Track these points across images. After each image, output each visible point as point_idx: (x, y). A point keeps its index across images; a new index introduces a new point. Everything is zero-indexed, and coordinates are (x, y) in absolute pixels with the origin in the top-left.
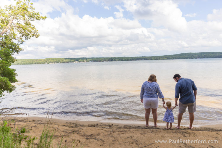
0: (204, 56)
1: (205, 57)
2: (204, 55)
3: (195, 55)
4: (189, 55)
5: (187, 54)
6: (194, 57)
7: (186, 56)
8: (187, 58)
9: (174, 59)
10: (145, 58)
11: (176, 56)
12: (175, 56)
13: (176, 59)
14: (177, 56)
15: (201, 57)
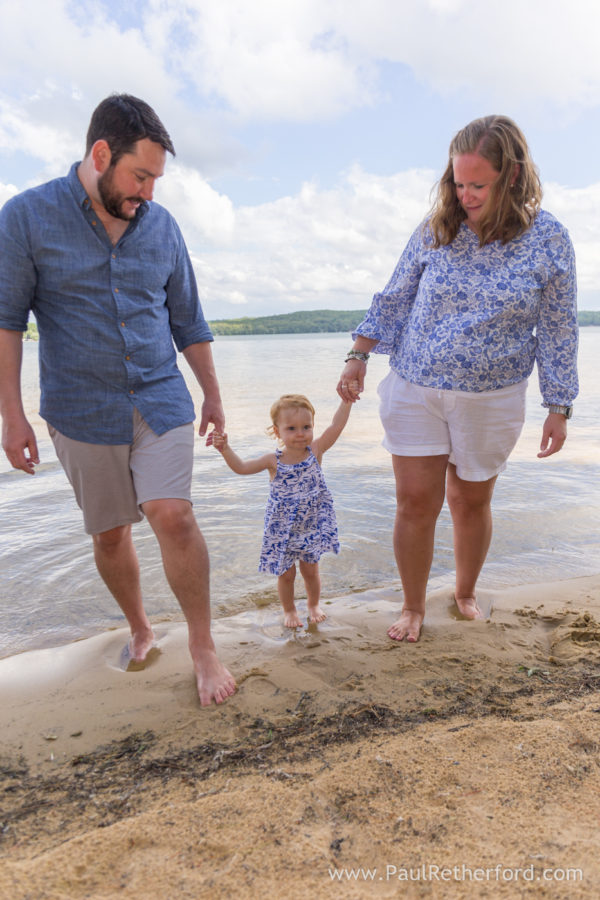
5: (318, 313)
7: (313, 324)
8: (316, 330)
9: (271, 333)
11: (278, 322)
12: (275, 322)
13: (278, 333)
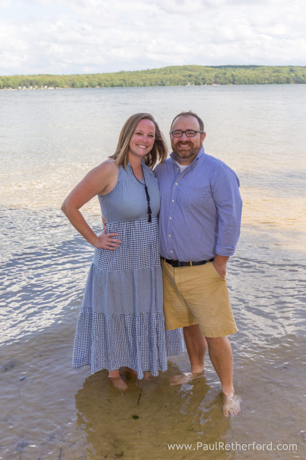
0: (231, 78)
1: (234, 80)
2: (233, 76)
3: (206, 74)
4: (190, 73)
6: (203, 79)
10: (50, 79)
14: (156, 76)
15: (222, 80)
